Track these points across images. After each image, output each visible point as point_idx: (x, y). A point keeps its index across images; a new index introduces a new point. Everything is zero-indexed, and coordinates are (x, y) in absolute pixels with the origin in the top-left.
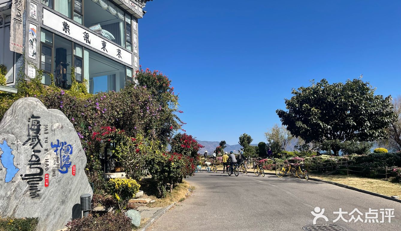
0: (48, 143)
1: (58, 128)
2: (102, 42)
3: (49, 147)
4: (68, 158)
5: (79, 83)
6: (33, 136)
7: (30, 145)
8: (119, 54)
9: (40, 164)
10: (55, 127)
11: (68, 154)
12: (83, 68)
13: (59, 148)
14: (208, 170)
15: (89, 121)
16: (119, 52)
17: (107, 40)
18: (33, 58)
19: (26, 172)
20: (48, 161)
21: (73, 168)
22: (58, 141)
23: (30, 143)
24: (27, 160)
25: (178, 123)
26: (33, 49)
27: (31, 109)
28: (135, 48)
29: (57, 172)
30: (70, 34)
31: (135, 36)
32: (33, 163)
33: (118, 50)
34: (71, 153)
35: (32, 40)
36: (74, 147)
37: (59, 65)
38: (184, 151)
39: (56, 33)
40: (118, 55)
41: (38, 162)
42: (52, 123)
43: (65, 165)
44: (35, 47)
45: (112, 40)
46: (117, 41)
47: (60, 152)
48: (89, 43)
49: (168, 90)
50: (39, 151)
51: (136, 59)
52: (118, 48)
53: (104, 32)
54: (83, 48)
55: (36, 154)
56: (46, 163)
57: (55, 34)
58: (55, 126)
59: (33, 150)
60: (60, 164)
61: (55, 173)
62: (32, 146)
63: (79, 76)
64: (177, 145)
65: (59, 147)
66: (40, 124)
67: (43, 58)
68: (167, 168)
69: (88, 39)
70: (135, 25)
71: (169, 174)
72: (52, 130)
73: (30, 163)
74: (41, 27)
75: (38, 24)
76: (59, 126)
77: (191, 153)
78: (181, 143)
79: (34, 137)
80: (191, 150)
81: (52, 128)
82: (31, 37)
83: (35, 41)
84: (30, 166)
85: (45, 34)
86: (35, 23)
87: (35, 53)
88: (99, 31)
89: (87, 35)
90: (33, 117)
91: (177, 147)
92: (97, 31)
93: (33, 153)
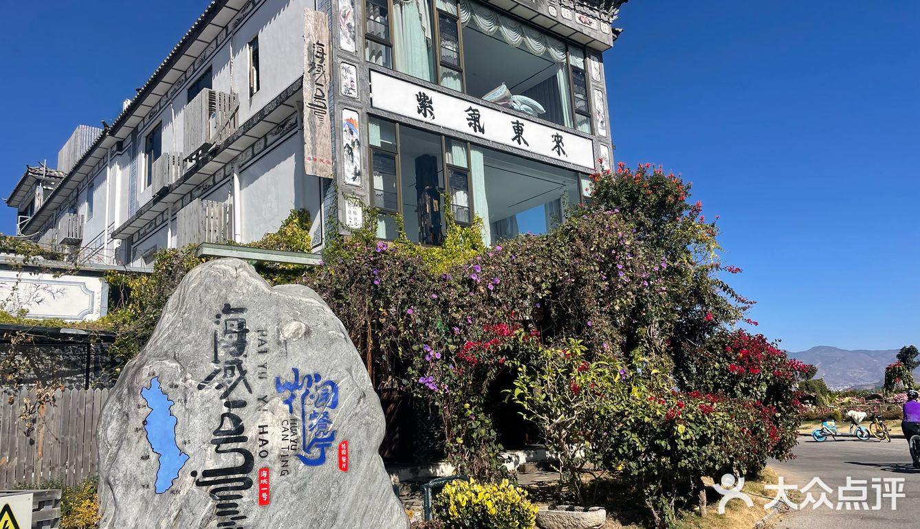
0: (269, 379)
1: (295, 334)
2: (513, 123)
3: (271, 390)
4: (325, 421)
5: (463, 228)
6: (227, 362)
7: (218, 388)
8: (558, 146)
9: (244, 439)
10: (286, 335)
11: (326, 409)
12: (470, 193)
13: (299, 393)
14: (862, 436)
15: (454, 314)
16: (558, 142)
17: (525, 116)
18: (355, 183)
19: (207, 462)
20: (266, 429)
21: (340, 449)
22: (296, 371)
23: (218, 381)
24: (210, 430)
25: (732, 301)
26: (355, 164)
27: (221, 290)
28: (599, 125)
29: (293, 462)
30: (434, 118)
31: (598, 95)
32: (225, 437)
33: (555, 136)
34: (334, 405)
35: (350, 144)
36: (344, 388)
37: (422, 195)
38: (743, 384)
39: (403, 120)
40: (555, 148)
41: (238, 433)
42: (279, 322)
43: (316, 440)
44: (358, 158)
45: (540, 116)
46: (552, 116)
47: (303, 403)
48: (482, 130)
49: (686, 213)
50: (243, 404)
51: (605, 151)
52: (554, 132)
53: (519, 101)
54: (467, 144)
55: (234, 411)
56: (261, 436)
57: (401, 123)
58: (288, 330)
59: (224, 401)
60: (302, 439)
61: (288, 463)
62: (222, 391)
63: (463, 211)
64: (717, 365)
65: (299, 388)
66: (247, 328)
67: (379, 182)
68: (663, 443)
69: (477, 123)
70: (595, 69)
71: (675, 461)
72: (279, 343)
73: (218, 437)
74: (367, 113)
75: (361, 108)
76: (297, 330)
77: (764, 389)
78: (729, 359)
79: (231, 364)
80: (767, 382)
81: (279, 337)
82: (347, 139)
83: (356, 146)
84: (216, 446)
85: (378, 127)
86: (354, 107)
87: (359, 172)
88: (505, 99)
89: (474, 114)
90: (227, 309)
91: (717, 373)
92: (500, 101)
93: (225, 410)
